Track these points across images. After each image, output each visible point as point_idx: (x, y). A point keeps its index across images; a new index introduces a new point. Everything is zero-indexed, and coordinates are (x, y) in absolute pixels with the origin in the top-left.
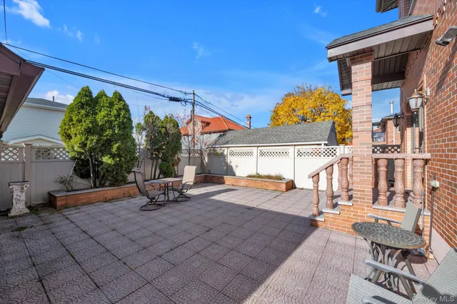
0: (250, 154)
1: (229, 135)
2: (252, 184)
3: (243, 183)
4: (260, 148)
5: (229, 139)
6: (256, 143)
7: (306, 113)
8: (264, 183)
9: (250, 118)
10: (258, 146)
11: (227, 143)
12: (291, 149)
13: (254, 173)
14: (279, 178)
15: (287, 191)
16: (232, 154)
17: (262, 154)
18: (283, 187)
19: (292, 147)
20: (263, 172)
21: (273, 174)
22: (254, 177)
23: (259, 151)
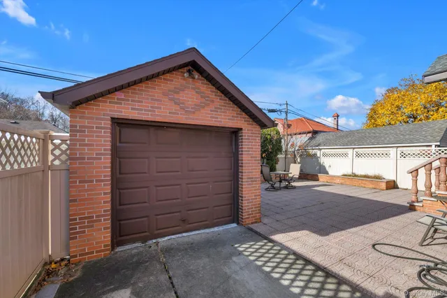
0: (346, 155)
1: (320, 138)
2: (348, 182)
3: (338, 181)
4: (355, 150)
5: (321, 141)
6: (351, 145)
7: (417, 110)
8: (360, 182)
9: (338, 116)
10: (354, 148)
11: (319, 145)
12: (392, 151)
13: (349, 172)
14: (378, 178)
15: (387, 189)
16: (325, 155)
17: (358, 155)
18: (384, 186)
19: (395, 149)
20: (359, 172)
21: (371, 173)
22: (350, 176)
23: (355, 153)
